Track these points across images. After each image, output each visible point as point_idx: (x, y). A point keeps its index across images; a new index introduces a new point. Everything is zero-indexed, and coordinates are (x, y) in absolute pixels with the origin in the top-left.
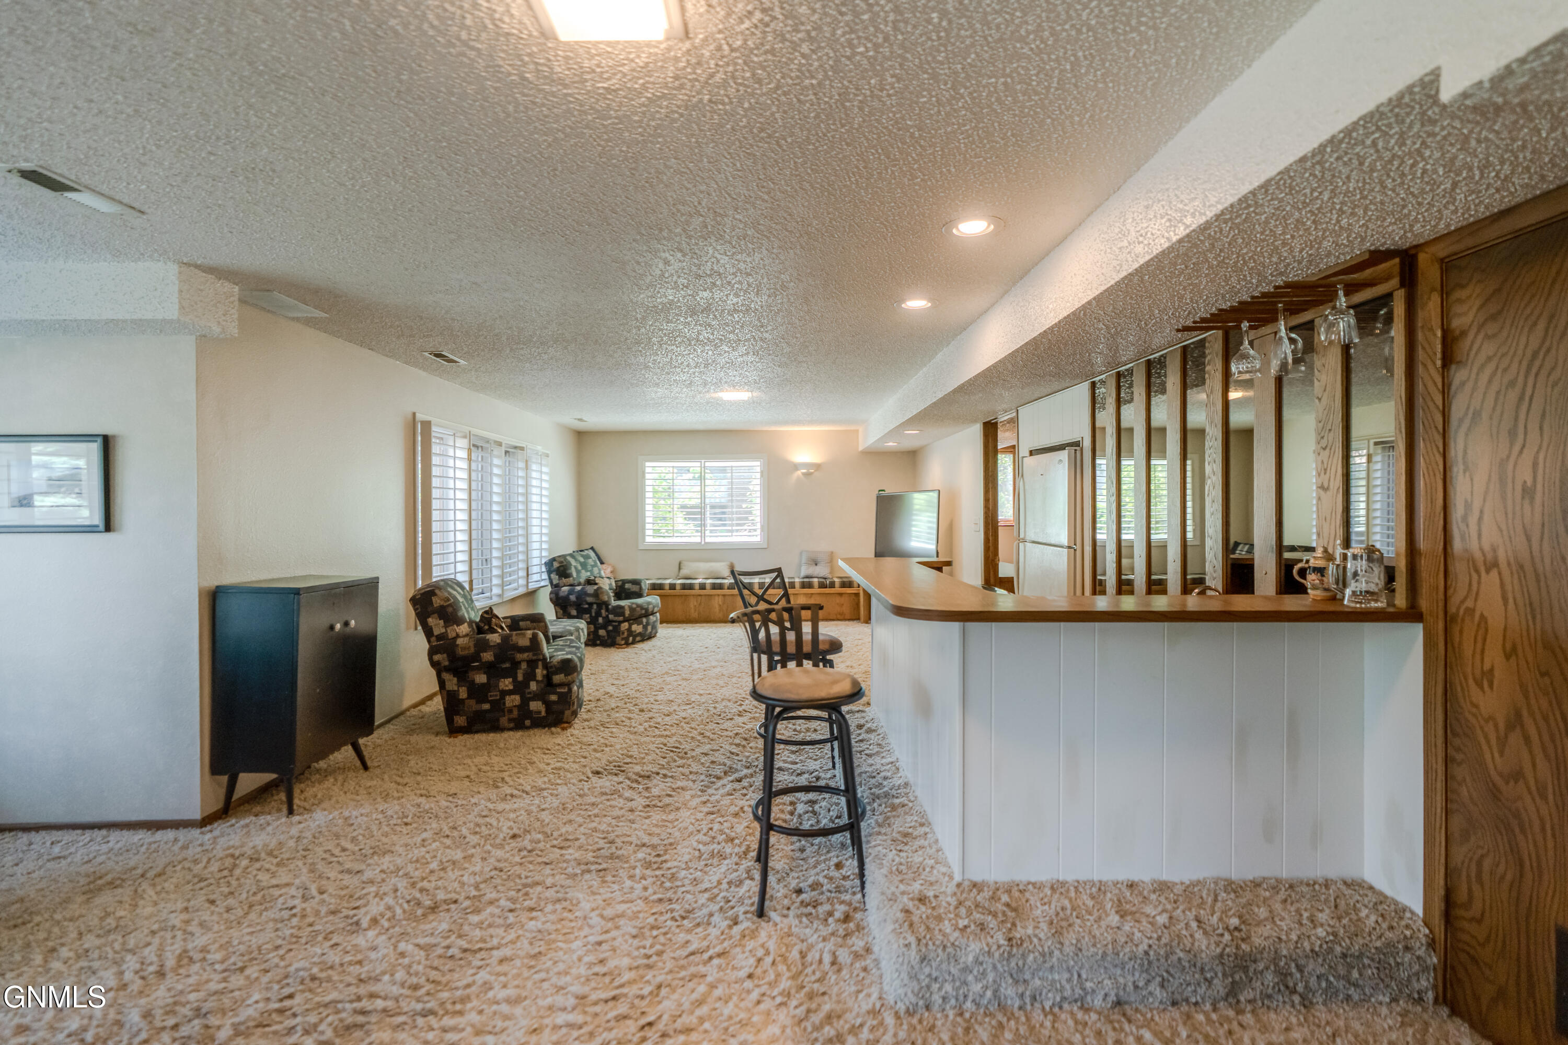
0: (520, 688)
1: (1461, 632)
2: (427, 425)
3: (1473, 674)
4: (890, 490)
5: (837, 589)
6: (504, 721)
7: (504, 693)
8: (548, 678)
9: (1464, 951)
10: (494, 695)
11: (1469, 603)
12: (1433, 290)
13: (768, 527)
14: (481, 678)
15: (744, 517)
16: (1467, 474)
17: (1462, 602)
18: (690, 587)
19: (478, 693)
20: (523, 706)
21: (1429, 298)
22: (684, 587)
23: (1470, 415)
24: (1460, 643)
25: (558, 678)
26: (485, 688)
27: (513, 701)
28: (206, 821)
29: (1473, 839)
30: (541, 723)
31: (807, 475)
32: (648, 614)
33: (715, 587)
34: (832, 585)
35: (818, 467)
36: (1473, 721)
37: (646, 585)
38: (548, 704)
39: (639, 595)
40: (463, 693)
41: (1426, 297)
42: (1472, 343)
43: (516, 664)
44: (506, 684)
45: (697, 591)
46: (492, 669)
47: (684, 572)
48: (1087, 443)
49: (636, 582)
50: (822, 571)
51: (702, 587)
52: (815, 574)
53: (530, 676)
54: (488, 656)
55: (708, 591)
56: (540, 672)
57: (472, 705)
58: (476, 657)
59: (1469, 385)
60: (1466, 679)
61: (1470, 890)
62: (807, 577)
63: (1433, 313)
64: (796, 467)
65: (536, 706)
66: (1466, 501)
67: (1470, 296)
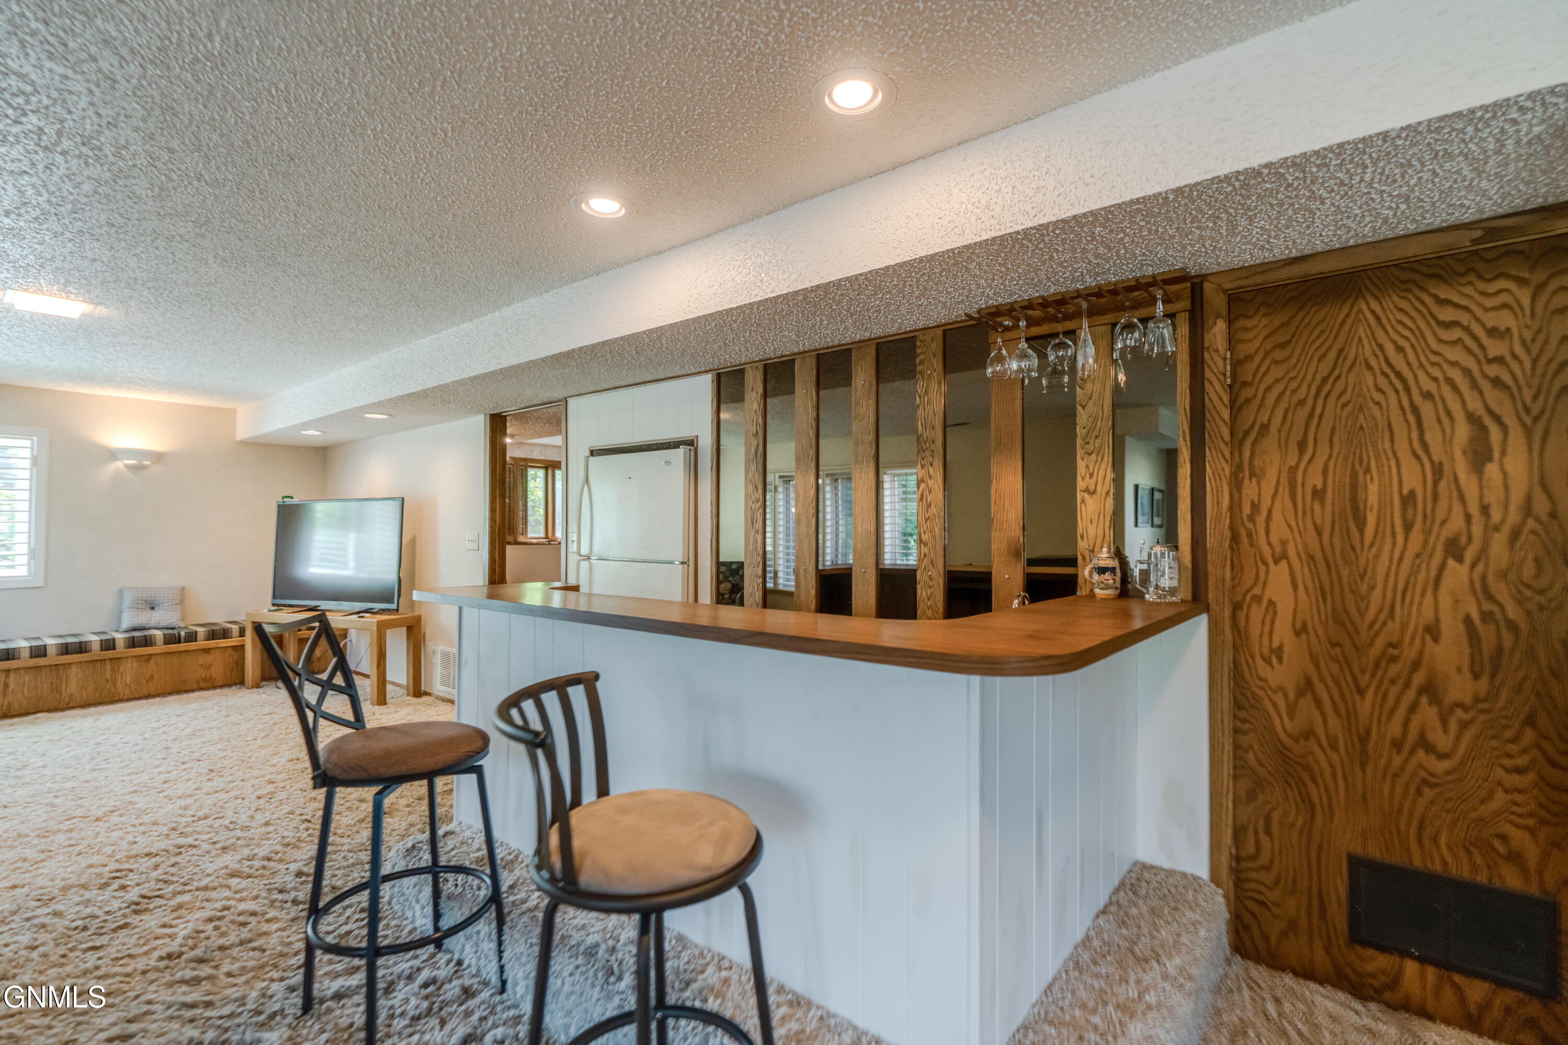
1: (1247, 617)
3: (1261, 653)
9: (1251, 898)
11: (1257, 591)
12: (1218, 316)
16: (1254, 479)
17: (1249, 590)
21: (1215, 324)
23: (1257, 428)
24: (1246, 627)
29: (1261, 797)
34: (191, 637)
35: (158, 457)
36: (1262, 693)
41: (1211, 322)
42: (1259, 365)
48: (706, 442)
50: (165, 617)
52: (153, 623)
59: (1256, 402)
60: (1253, 657)
61: (1258, 844)
62: (135, 629)
63: (1219, 338)
64: (113, 455)
66: (1252, 502)
67: (1256, 326)
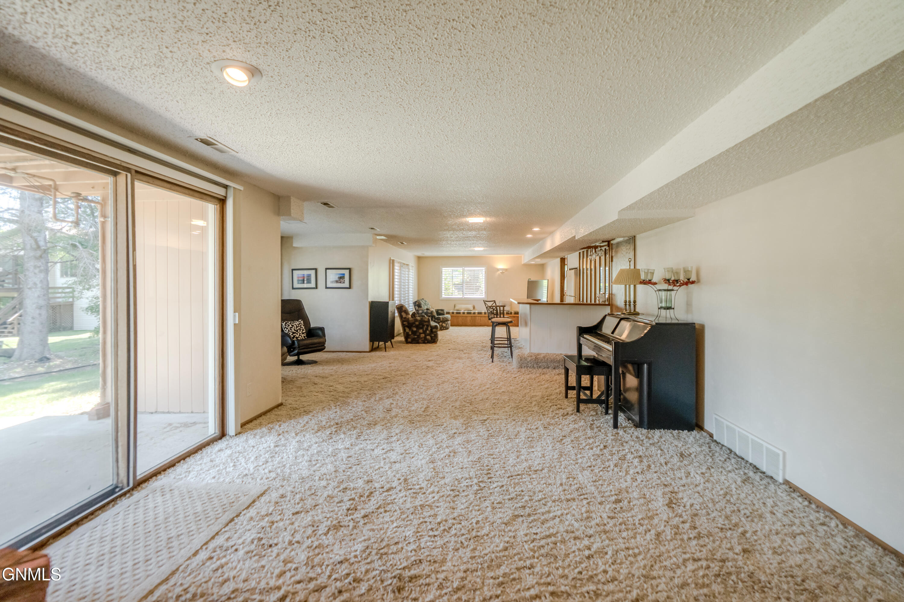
0: (424, 332)
2: (393, 261)
4: (533, 279)
5: (513, 315)
6: (420, 341)
7: (421, 333)
8: (431, 330)
10: (418, 334)
13: (487, 292)
14: (415, 329)
15: (478, 289)
18: (459, 313)
19: (414, 333)
20: (425, 337)
22: (457, 313)
25: (434, 330)
26: (416, 331)
27: (422, 335)
28: (370, 351)
30: (429, 342)
31: (502, 273)
32: (447, 320)
33: (468, 313)
34: (511, 313)
35: (506, 270)
37: (445, 311)
38: (431, 337)
39: (443, 314)
40: (410, 333)
43: (424, 326)
44: (421, 331)
45: (462, 315)
46: (418, 327)
47: (457, 308)
49: (442, 310)
50: (507, 308)
51: (464, 313)
53: (427, 329)
54: (417, 323)
55: (466, 315)
56: (429, 328)
57: (412, 336)
58: (414, 323)
64: (498, 270)
65: (428, 337)
